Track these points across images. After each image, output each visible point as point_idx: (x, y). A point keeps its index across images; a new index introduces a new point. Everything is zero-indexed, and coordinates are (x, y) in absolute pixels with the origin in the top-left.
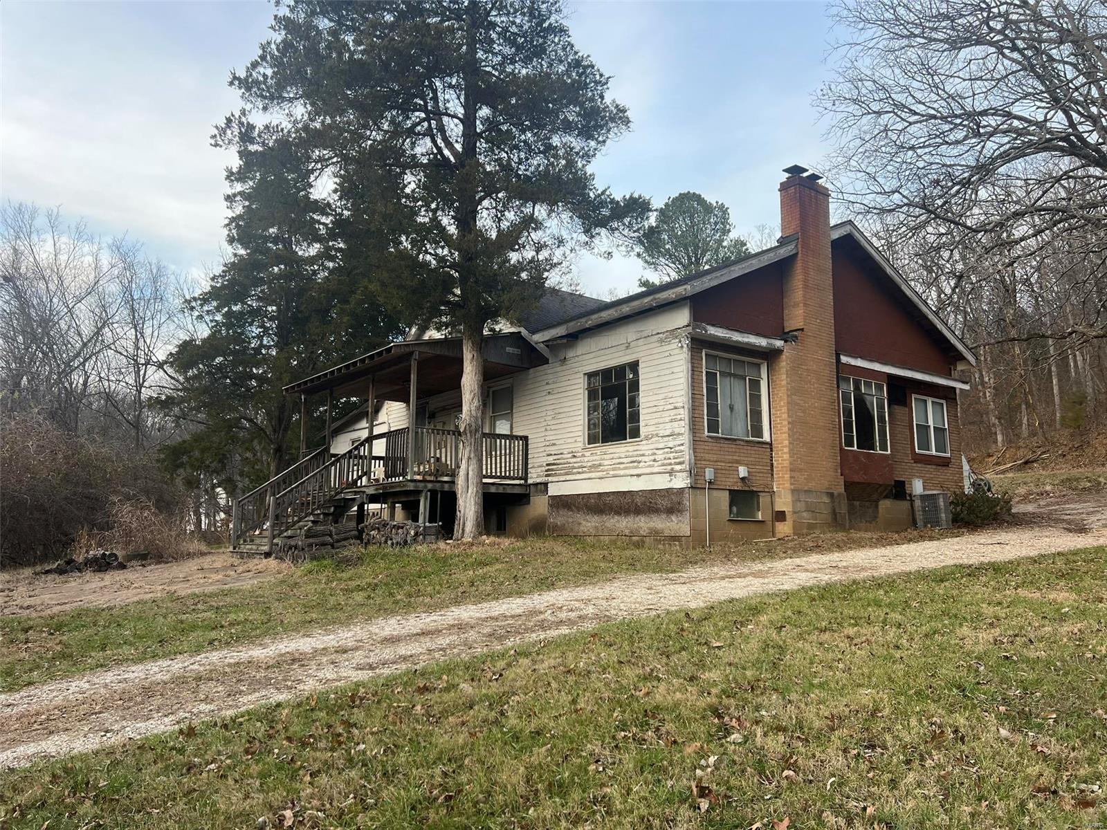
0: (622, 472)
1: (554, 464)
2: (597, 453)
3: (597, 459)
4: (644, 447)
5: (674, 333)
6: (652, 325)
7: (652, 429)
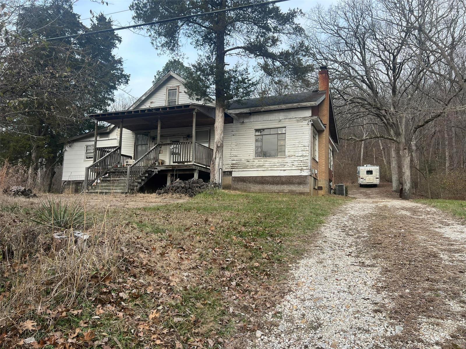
1: (236, 164)
2: (262, 161)
3: (261, 163)
4: (287, 160)
5: (304, 119)
6: (293, 114)
7: (292, 153)
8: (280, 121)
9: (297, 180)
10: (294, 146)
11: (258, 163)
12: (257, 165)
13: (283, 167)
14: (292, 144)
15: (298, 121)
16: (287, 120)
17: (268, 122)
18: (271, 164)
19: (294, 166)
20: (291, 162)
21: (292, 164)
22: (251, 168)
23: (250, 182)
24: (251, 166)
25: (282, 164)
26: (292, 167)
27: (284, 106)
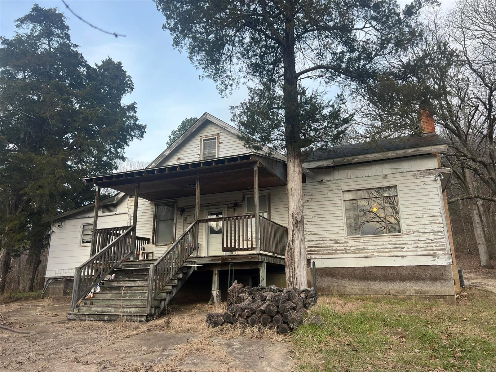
0: (387, 254)
1: (316, 247)
2: (360, 242)
3: (360, 245)
4: (406, 239)
5: (427, 172)
6: (406, 166)
7: (412, 228)
8: (385, 178)
9: (429, 274)
10: (414, 216)
11: (355, 244)
12: (353, 248)
13: (400, 251)
14: (411, 213)
15: (416, 176)
16: (397, 175)
17: (365, 179)
18: (377, 247)
19: (419, 250)
20: (413, 242)
21: (416, 245)
22: (343, 253)
23: (343, 277)
24: (342, 250)
25: (398, 246)
26: (417, 251)
27: (391, 154)
